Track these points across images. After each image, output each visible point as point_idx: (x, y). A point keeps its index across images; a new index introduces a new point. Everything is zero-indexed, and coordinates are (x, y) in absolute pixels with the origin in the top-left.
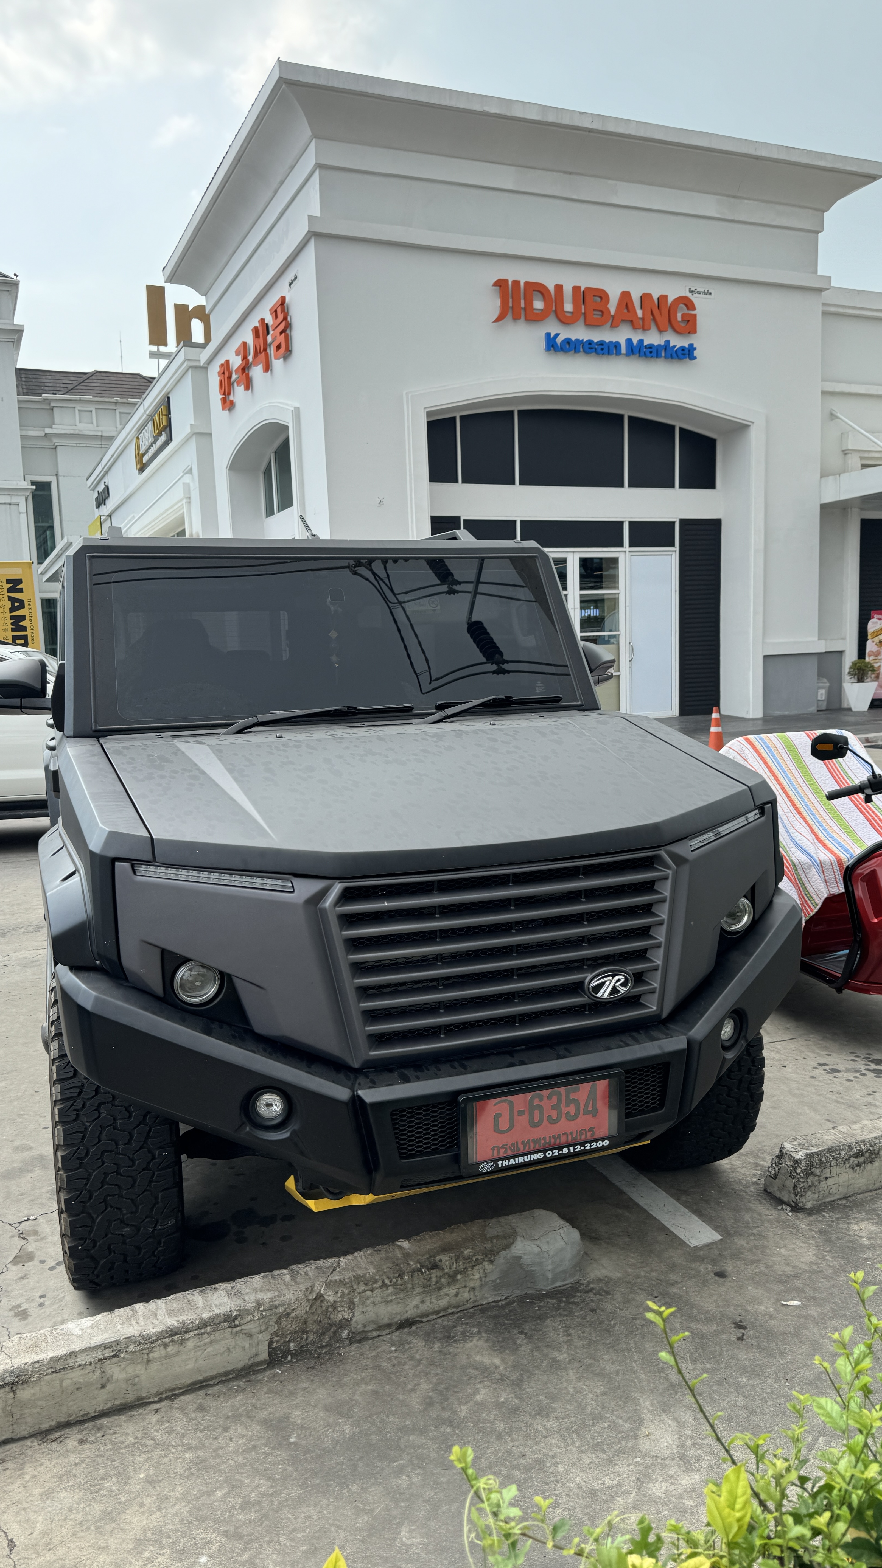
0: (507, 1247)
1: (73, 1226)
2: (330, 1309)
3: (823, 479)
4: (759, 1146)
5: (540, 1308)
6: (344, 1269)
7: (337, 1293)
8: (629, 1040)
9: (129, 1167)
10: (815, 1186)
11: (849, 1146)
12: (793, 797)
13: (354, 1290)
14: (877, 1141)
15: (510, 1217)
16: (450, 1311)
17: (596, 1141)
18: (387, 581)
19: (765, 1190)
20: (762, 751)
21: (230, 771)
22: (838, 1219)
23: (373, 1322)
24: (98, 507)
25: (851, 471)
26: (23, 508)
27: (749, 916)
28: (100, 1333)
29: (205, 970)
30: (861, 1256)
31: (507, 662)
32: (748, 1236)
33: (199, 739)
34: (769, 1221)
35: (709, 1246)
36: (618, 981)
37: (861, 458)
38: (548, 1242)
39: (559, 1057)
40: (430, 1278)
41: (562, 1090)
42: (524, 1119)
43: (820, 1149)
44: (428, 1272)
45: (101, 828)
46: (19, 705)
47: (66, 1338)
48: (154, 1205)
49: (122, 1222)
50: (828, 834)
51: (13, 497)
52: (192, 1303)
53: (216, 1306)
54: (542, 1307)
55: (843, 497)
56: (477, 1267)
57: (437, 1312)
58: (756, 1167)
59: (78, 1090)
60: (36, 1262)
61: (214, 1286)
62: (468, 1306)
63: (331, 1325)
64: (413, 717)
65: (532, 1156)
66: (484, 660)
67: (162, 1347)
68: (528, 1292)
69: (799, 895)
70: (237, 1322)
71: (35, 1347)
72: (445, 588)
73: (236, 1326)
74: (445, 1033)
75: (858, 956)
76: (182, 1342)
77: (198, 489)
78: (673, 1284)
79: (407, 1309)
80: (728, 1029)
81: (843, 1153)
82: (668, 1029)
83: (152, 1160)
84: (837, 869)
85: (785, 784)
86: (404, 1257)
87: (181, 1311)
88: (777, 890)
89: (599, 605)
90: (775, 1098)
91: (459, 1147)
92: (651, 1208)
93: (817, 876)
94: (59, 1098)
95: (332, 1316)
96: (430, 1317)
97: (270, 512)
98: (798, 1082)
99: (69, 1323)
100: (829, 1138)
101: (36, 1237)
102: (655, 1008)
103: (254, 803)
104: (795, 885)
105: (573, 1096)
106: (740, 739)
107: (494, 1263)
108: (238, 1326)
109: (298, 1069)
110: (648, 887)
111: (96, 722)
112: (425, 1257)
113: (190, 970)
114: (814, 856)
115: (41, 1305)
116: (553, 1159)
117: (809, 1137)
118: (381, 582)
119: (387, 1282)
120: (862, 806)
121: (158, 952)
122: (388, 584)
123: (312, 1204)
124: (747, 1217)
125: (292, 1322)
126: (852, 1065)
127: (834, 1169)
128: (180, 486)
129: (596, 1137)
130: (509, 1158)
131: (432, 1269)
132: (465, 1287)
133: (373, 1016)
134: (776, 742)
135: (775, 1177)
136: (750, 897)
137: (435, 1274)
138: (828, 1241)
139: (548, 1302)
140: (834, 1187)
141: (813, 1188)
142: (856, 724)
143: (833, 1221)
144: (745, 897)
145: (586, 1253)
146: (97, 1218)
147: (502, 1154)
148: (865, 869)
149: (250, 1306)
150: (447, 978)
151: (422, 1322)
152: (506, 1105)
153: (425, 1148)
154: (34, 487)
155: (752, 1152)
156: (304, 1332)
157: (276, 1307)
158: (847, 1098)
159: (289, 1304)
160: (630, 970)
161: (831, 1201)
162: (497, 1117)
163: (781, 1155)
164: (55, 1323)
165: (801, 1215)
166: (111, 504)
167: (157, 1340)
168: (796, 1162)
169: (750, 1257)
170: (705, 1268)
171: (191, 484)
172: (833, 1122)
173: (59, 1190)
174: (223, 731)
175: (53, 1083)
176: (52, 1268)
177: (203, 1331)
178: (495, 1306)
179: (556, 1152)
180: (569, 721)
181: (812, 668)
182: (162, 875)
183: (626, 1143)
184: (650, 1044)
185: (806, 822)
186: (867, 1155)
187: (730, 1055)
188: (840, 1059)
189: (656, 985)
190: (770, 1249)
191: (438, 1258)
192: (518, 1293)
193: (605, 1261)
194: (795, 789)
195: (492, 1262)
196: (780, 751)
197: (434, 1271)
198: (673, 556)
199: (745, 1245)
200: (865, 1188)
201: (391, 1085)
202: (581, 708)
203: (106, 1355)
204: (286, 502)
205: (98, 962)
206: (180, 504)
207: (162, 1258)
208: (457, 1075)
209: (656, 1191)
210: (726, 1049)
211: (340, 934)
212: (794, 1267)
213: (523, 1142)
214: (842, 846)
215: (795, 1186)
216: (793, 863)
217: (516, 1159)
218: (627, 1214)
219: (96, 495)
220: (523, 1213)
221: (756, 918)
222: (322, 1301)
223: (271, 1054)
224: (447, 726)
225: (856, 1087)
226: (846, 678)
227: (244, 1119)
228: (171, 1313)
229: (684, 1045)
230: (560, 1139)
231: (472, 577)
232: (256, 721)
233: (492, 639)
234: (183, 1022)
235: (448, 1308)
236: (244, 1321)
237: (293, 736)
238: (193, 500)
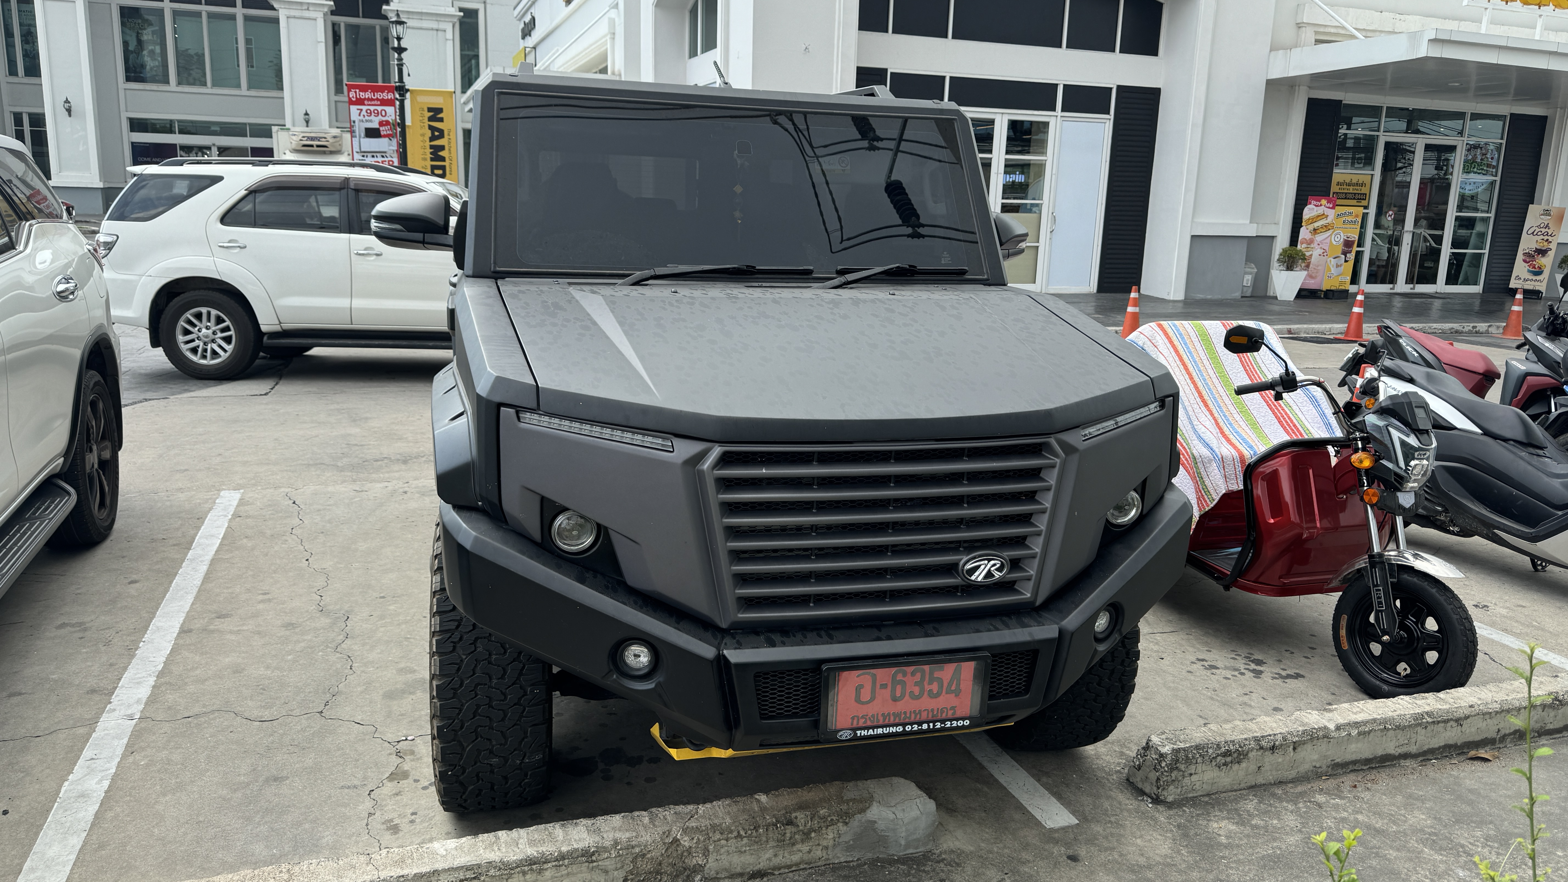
0: (863, 811)
1: (444, 752)
2: (685, 854)
3: (1273, 53)
4: (1127, 736)
5: (890, 872)
6: (701, 817)
7: (693, 839)
8: (999, 624)
9: (501, 700)
10: (1179, 781)
11: (1218, 745)
12: (1201, 388)
13: (709, 838)
14: (1247, 742)
15: (869, 782)
16: (802, 867)
17: (957, 720)
18: (806, 133)
19: (1128, 780)
20: (1174, 339)
21: (621, 324)
22: (1198, 815)
23: (726, 870)
24: (523, 38)
25: (1304, 46)
26: (449, 35)
27: (1137, 510)
28: (463, 855)
29: (582, 520)
30: (1217, 853)
31: (923, 226)
32: (1106, 823)
33: (595, 288)
34: (1128, 811)
35: (1064, 829)
36: (994, 565)
37: (1316, 33)
38: (904, 810)
39: (927, 635)
40: (785, 833)
41: (926, 668)
42: (887, 693)
43: (1188, 746)
44: (782, 828)
45: (489, 372)
46: (422, 239)
47: (431, 856)
48: (523, 739)
49: (491, 752)
50: (1234, 428)
51: (440, 23)
52: (553, 836)
53: (575, 840)
54: (893, 872)
55: (1292, 74)
56: (832, 827)
57: (789, 867)
58: (1121, 755)
59: (456, 623)
60: (410, 780)
61: (575, 821)
62: (819, 864)
63: (685, 869)
64: (812, 281)
65: (891, 728)
66: (900, 222)
67: (521, 875)
68: (880, 856)
69: (1196, 489)
70: (594, 858)
71: (401, 862)
72: (865, 144)
73: (593, 862)
74: (814, 602)
75: (1250, 555)
76: (540, 871)
77: (623, 25)
78: (1024, 863)
79: (760, 860)
80: (1103, 622)
81: (1210, 751)
82: (1041, 617)
83: (523, 696)
84: (1239, 466)
85: (1194, 374)
86: (761, 810)
87: (542, 842)
88: (1169, 485)
89: (1025, 171)
90: (1149, 689)
91: (819, 714)
92: (1010, 786)
93: (1217, 471)
94: (438, 629)
95: (686, 861)
96: (782, 871)
97: (693, 53)
98: (1174, 676)
99: (435, 843)
100: (1198, 735)
101: (412, 757)
102: (1029, 595)
103: (642, 359)
104: (1193, 478)
105: (937, 674)
106: (1153, 324)
107: (849, 825)
108: (595, 862)
109: (667, 624)
110: (1034, 474)
111: (495, 263)
112: (782, 813)
113: (568, 519)
114: (1217, 450)
115: (412, 822)
116: (912, 733)
117: (1177, 733)
118: (800, 134)
119: (742, 833)
120: (1273, 403)
121: (537, 499)
122: (807, 137)
123: (673, 752)
124: (1106, 804)
125: (647, 863)
126: (1232, 663)
127: (1199, 767)
128: (605, 20)
129: (958, 715)
130: (868, 728)
131: (787, 825)
132: (819, 845)
133: (744, 579)
134: (1190, 330)
135: (1139, 768)
136: (1140, 492)
137: (789, 830)
138: (1186, 836)
139: (899, 868)
140: (1198, 784)
141: (1177, 782)
142: (1280, 313)
143: (1192, 817)
144: (1135, 490)
145: (940, 824)
146: (467, 746)
147: (861, 723)
148: (1267, 468)
149: (608, 844)
150: (821, 549)
151: (774, 875)
152: (868, 677)
153: (786, 711)
154: (462, 14)
155: (1119, 741)
156: (658, 873)
157: (633, 847)
158: (1223, 695)
159: (646, 846)
160: (1007, 556)
161: (1194, 797)
162: (859, 689)
163: (1147, 747)
164: (424, 839)
165: (1161, 808)
166: (537, 35)
167: (517, 867)
168: (1162, 755)
169: (1106, 844)
170: (1058, 850)
171: (617, 20)
172: (1205, 718)
173: (433, 717)
174: (620, 281)
175: (433, 615)
176: (425, 788)
177: (561, 863)
178: (846, 866)
179: (916, 727)
180: (972, 296)
181: (1241, 250)
182: (545, 424)
183: (988, 724)
184: (1020, 630)
185: (1212, 414)
186: (1235, 755)
187: (1102, 648)
188: (1220, 656)
189: (1032, 572)
190: (1126, 838)
191: (794, 815)
192: (870, 855)
193: (959, 833)
194: (1205, 380)
195: (846, 824)
196: (1193, 339)
197: (789, 827)
198: (1107, 124)
199: (1101, 832)
200: (1229, 788)
201: (757, 648)
202: (986, 283)
203: (467, 877)
204: (710, 43)
205: (480, 503)
206: (604, 40)
207: (527, 790)
208: (823, 644)
209: (1018, 770)
210: (1098, 640)
211: (716, 497)
212: (1148, 858)
213: (883, 715)
214: (1246, 442)
215: (1158, 779)
216: (1193, 455)
217: (875, 730)
218: (986, 789)
219: (522, 25)
220: (882, 779)
221: (1145, 512)
222: (678, 845)
223: (641, 607)
224: (845, 293)
225: (1233, 686)
226: (1275, 264)
227: (612, 667)
228: (532, 843)
229: (1055, 634)
230: (921, 715)
231: (895, 134)
232: (653, 274)
233: (910, 200)
234: (558, 568)
235: (800, 864)
236: (601, 857)
237: (688, 292)
238: (617, 37)
